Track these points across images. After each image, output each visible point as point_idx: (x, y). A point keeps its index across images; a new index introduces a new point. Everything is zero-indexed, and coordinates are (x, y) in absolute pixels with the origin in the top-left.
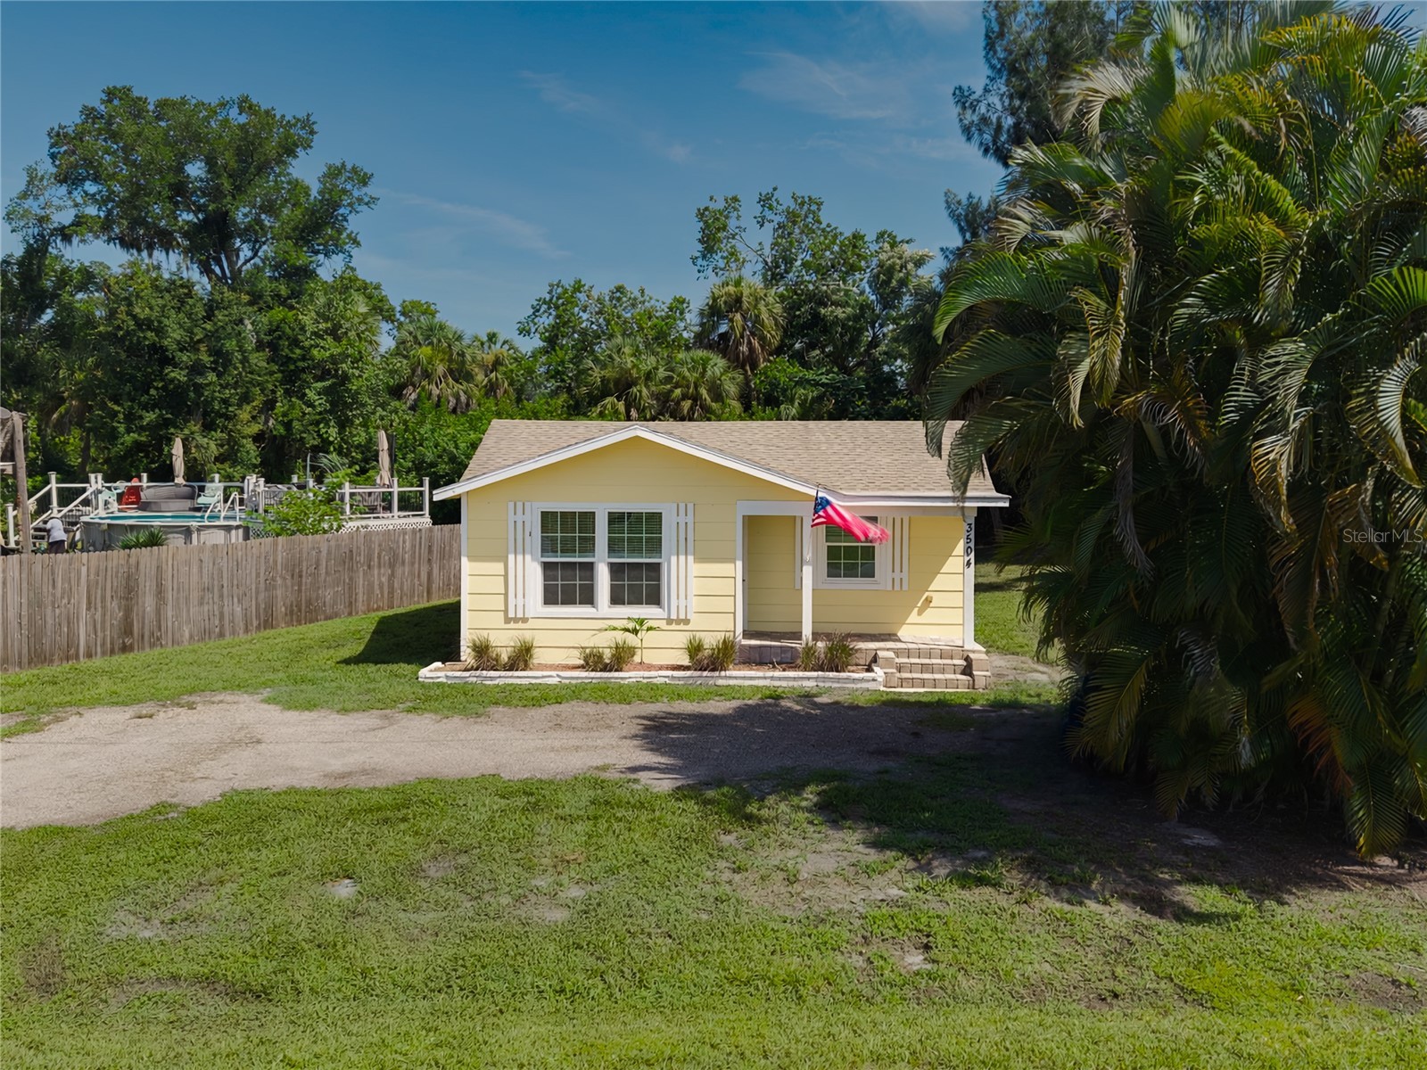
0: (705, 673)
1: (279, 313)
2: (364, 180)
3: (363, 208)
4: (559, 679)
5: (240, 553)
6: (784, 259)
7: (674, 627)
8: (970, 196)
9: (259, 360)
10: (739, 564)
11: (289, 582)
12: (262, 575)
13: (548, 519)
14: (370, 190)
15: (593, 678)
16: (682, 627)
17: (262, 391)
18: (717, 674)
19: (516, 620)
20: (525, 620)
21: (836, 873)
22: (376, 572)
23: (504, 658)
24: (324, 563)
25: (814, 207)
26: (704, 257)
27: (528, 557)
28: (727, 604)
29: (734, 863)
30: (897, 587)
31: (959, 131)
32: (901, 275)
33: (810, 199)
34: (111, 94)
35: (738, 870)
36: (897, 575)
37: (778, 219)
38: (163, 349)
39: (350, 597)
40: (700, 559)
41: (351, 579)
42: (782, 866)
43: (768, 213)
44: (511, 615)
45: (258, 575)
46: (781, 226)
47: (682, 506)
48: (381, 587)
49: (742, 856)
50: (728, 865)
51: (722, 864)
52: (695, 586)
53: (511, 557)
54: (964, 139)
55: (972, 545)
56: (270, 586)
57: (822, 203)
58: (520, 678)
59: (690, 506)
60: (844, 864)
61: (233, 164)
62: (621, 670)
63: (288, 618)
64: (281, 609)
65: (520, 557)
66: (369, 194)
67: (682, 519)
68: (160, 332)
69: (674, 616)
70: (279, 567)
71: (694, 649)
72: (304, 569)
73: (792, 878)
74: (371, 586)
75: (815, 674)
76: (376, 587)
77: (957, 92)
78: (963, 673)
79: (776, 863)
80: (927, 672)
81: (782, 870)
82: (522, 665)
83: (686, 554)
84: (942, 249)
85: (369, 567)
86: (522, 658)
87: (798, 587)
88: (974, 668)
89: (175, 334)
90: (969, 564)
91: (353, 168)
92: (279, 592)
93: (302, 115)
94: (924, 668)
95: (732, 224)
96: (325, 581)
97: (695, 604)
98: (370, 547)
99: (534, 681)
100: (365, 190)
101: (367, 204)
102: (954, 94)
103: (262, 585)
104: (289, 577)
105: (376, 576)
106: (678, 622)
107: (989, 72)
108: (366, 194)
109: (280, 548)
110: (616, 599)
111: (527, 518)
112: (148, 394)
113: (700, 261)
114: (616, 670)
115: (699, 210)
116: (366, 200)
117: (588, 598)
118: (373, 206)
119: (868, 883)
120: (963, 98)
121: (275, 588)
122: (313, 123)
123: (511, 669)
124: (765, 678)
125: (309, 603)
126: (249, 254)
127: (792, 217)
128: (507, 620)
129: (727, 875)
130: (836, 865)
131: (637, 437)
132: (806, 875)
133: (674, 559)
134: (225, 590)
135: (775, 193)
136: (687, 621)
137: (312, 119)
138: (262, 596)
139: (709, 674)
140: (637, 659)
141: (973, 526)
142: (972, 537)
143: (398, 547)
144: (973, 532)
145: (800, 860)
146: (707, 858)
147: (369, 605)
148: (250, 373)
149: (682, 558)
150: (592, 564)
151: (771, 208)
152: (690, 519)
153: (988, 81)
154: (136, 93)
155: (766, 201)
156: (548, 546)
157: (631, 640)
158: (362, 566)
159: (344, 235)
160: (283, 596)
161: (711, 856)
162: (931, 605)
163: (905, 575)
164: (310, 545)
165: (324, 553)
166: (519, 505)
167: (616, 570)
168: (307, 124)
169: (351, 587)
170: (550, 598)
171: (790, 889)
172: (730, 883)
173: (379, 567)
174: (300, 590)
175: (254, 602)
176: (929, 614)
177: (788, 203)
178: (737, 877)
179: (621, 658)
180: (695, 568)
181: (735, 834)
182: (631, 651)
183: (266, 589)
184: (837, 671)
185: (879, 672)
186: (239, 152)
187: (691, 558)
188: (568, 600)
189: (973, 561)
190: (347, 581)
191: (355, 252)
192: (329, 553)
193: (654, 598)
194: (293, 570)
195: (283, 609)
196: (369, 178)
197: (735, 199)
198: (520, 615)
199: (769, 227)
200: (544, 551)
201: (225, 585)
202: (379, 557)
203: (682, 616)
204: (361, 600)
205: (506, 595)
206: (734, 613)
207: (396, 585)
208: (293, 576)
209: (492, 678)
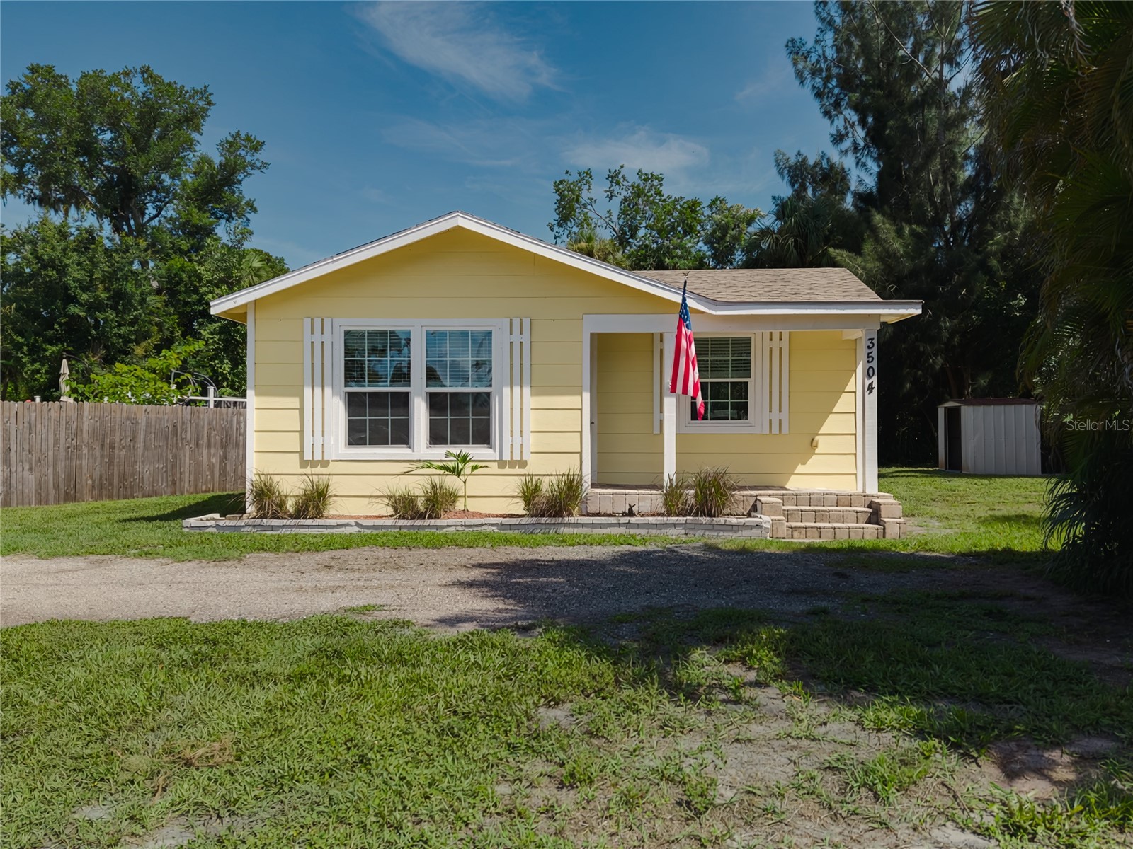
0: (544, 520)
1: (177, 262)
2: (257, 147)
3: (256, 172)
4: (357, 529)
5: (33, 415)
6: (630, 227)
7: (507, 470)
8: (799, 154)
9: (155, 301)
10: (587, 396)
11: (98, 453)
12: (62, 441)
13: (353, 342)
14: (262, 156)
15: (401, 527)
16: (517, 471)
17: (161, 330)
18: (559, 520)
19: (314, 463)
20: (325, 463)
21: (799, 788)
22: (205, 452)
23: (290, 506)
24: (142, 437)
25: (655, 183)
26: (560, 225)
27: (328, 390)
28: (572, 442)
29: (562, 765)
30: (775, 430)
31: (793, 75)
32: (734, 232)
33: (652, 175)
34: (33, 70)
35: (569, 781)
36: (775, 416)
37: (624, 193)
38: (66, 288)
39: (174, 475)
40: (538, 390)
41: (175, 457)
42: (671, 771)
43: (616, 189)
44: (308, 456)
45: (56, 442)
46: (625, 199)
47: (516, 322)
48: (211, 467)
49: (581, 752)
50: (549, 768)
51: (532, 767)
52: (533, 420)
53: (307, 391)
54: (798, 82)
55: (875, 364)
56: (74, 451)
57: (662, 179)
58: (308, 527)
59: (526, 322)
60: (808, 766)
61: (135, 126)
62: (437, 517)
63: (96, 492)
64: (87, 482)
65: (318, 390)
66: (261, 160)
67: (516, 338)
68: (62, 271)
69: (506, 457)
70: (85, 435)
71: (530, 495)
72: (117, 440)
73: (698, 802)
74: (198, 465)
75: (682, 519)
76: (205, 467)
77: (790, 44)
78: (869, 522)
79: (657, 764)
80: (822, 521)
81: (669, 780)
82: (311, 511)
83: (522, 387)
84: (774, 198)
85: (197, 445)
86: (314, 503)
87: (657, 431)
88: (883, 514)
89: (75, 274)
90: (871, 389)
91: (247, 135)
92: (84, 463)
93: (199, 87)
94: (818, 515)
95: (585, 196)
96: (143, 455)
97: (532, 442)
98: (197, 425)
99: (326, 531)
100: (257, 155)
101: (259, 168)
102: (787, 46)
103: (63, 454)
104: (97, 447)
105: (205, 457)
106: (512, 464)
107: (820, 25)
108: (258, 160)
109: (86, 414)
110: (436, 438)
111: (327, 338)
112: (52, 329)
113: (556, 229)
114: (430, 517)
115: (555, 183)
116: (258, 164)
117: (402, 436)
118: (264, 170)
119: (881, 812)
120: (795, 48)
121: (78, 457)
122: (210, 94)
123: (297, 518)
124: (619, 525)
125: (123, 477)
126: (154, 212)
127: (638, 192)
128: (304, 464)
129: (545, 793)
130: (790, 769)
131: (459, 229)
132: (729, 794)
133: (506, 391)
134: (13, 454)
135: (622, 170)
136: (523, 464)
137: (209, 90)
138: (61, 465)
139: (549, 520)
140: (460, 505)
141: (875, 341)
142: (875, 354)
143: (231, 428)
144: (875, 350)
145: (709, 756)
146: (504, 753)
147: (196, 486)
148: (149, 314)
149: (517, 389)
150: (407, 395)
151: (618, 183)
152: (526, 338)
153: (818, 33)
154: (58, 71)
155: (614, 178)
156: (353, 372)
157: (452, 482)
158: (189, 443)
159: (243, 203)
160: (89, 467)
161: (512, 748)
162: (817, 451)
163: (784, 416)
164: (124, 414)
165: (142, 425)
166: (318, 323)
167: (436, 403)
168: (204, 94)
169: (176, 464)
170: (356, 436)
171: (693, 827)
172: (549, 811)
173: (209, 446)
174: (111, 463)
175: (51, 470)
176: (814, 464)
177: (633, 179)
178: (567, 799)
179: (438, 502)
180: (531, 401)
181: (568, 705)
182: (453, 497)
183: (67, 459)
184: (710, 515)
185: (765, 519)
186: (141, 118)
187: (527, 390)
188: (379, 439)
189: (875, 385)
190: (170, 457)
191: (251, 216)
192: (148, 425)
193: (483, 437)
194: (103, 441)
195: (90, 482)
196: (261, 146)
197: (588, 173)
198: (318, 457)
199: (617, 201)
200: (349, 379)
201: (13, 448)
202: (209, 436)
203: (517, 457)
204: (187, 480)
205: (301, 432)
206: (581, 453)
207: (228, 468)
208: (102, 446)
209: (272, 528)
